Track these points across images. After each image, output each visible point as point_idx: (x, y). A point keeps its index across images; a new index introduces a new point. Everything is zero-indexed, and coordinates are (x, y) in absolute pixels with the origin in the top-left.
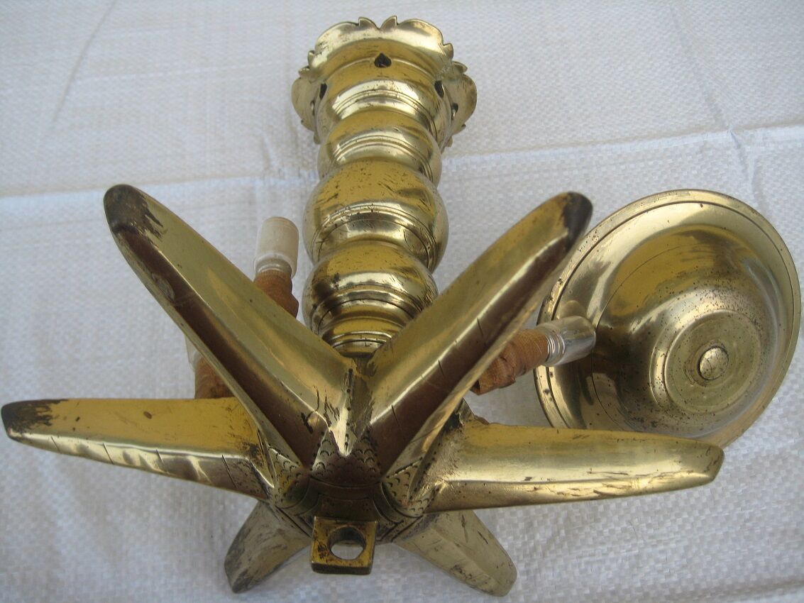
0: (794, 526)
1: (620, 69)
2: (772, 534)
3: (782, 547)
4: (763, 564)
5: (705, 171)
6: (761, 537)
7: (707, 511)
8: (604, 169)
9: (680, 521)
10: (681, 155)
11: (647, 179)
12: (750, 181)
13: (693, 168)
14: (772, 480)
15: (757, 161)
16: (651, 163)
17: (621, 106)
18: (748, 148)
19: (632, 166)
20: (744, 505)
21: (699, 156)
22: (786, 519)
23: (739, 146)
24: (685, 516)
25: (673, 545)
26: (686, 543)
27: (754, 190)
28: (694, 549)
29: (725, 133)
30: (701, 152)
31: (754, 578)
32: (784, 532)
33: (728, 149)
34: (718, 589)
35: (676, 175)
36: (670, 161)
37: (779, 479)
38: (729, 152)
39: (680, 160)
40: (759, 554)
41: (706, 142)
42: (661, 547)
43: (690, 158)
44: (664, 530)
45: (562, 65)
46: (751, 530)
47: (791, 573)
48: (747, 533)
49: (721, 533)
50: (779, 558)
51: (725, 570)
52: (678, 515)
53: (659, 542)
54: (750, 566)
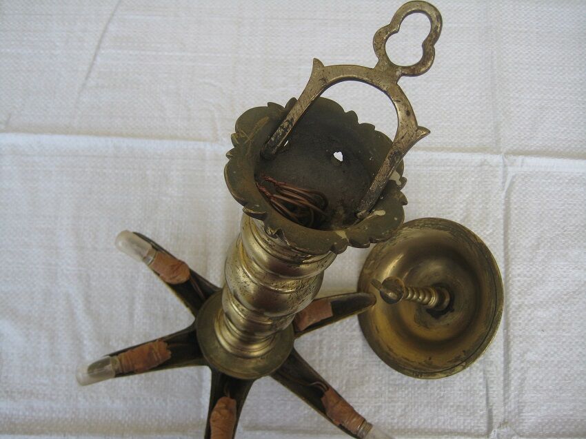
0: (465, 404)
1: (447, 94)
2: (452, 406)
3: (455, 413)
4: (443, 421)
5: (479, 179)
6: (446, 407)
7: (422, 389)
8: (418, 168)
9: (406, 392)
10: (467, 166)
11: (443, 179)
12: (505, 191)
13: (473, 177)
14: (461, 378)
15: (514, 177)
16: (448, 168)
17: (440, 122)
18: (510, 169)
19: (436, 168)
20: (442, 388)
21: (479, 168)
22: (461, 400)
23: (505, 166)
24: (410, 389)
25: (399, 404)
26: (406, 404)
27: (506, 197)
28: (410, 407)
29: (498, 156)
30: (481, 166)
31: (436, 427)
32: (459, 406)
33: (497, 166)
34: (416, 430)
35: (461, 180)
36: (460, 169)
37: (464, 378)
38: (497, 169)
39: (466, 169)
40: (442, 416)
41: (485, 160)
42: (393, 404)
43: (472, 169)
44: (397, 395)
45: (411, 85)
46: (442, 402)
47: (455, 427)
48: (439, 404)
49: (425, 401)
50: (452, 419)
51: (423, 420)
52: (406, 389)
53: (392, 401)
54: (436, 421)
